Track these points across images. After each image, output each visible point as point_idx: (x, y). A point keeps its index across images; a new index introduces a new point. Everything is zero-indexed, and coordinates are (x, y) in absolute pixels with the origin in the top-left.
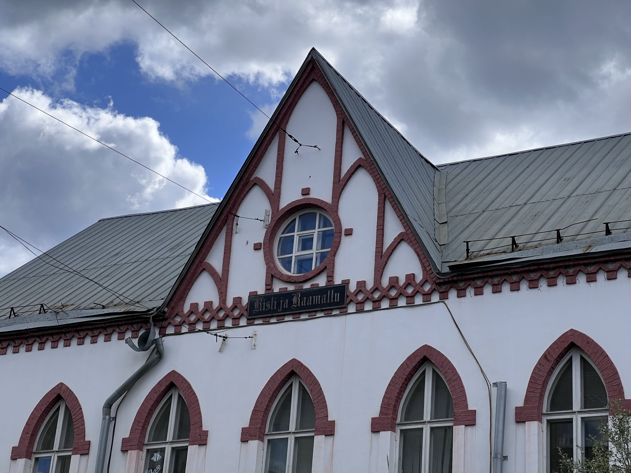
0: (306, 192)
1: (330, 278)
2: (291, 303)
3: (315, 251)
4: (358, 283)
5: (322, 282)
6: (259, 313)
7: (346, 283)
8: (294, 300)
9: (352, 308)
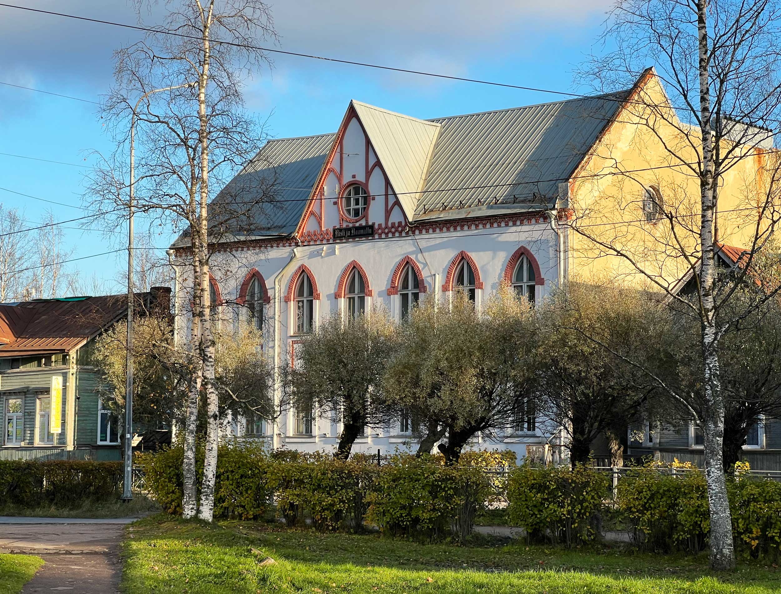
0: (354, 176)
1: (367, 221)
2: (351, 233)
3: (360, 206)
4: (379, 225)
5: (363, 223)
6: (338, 237)
7: (374, 224)
8: (352, 232)
9: (377, 236)
